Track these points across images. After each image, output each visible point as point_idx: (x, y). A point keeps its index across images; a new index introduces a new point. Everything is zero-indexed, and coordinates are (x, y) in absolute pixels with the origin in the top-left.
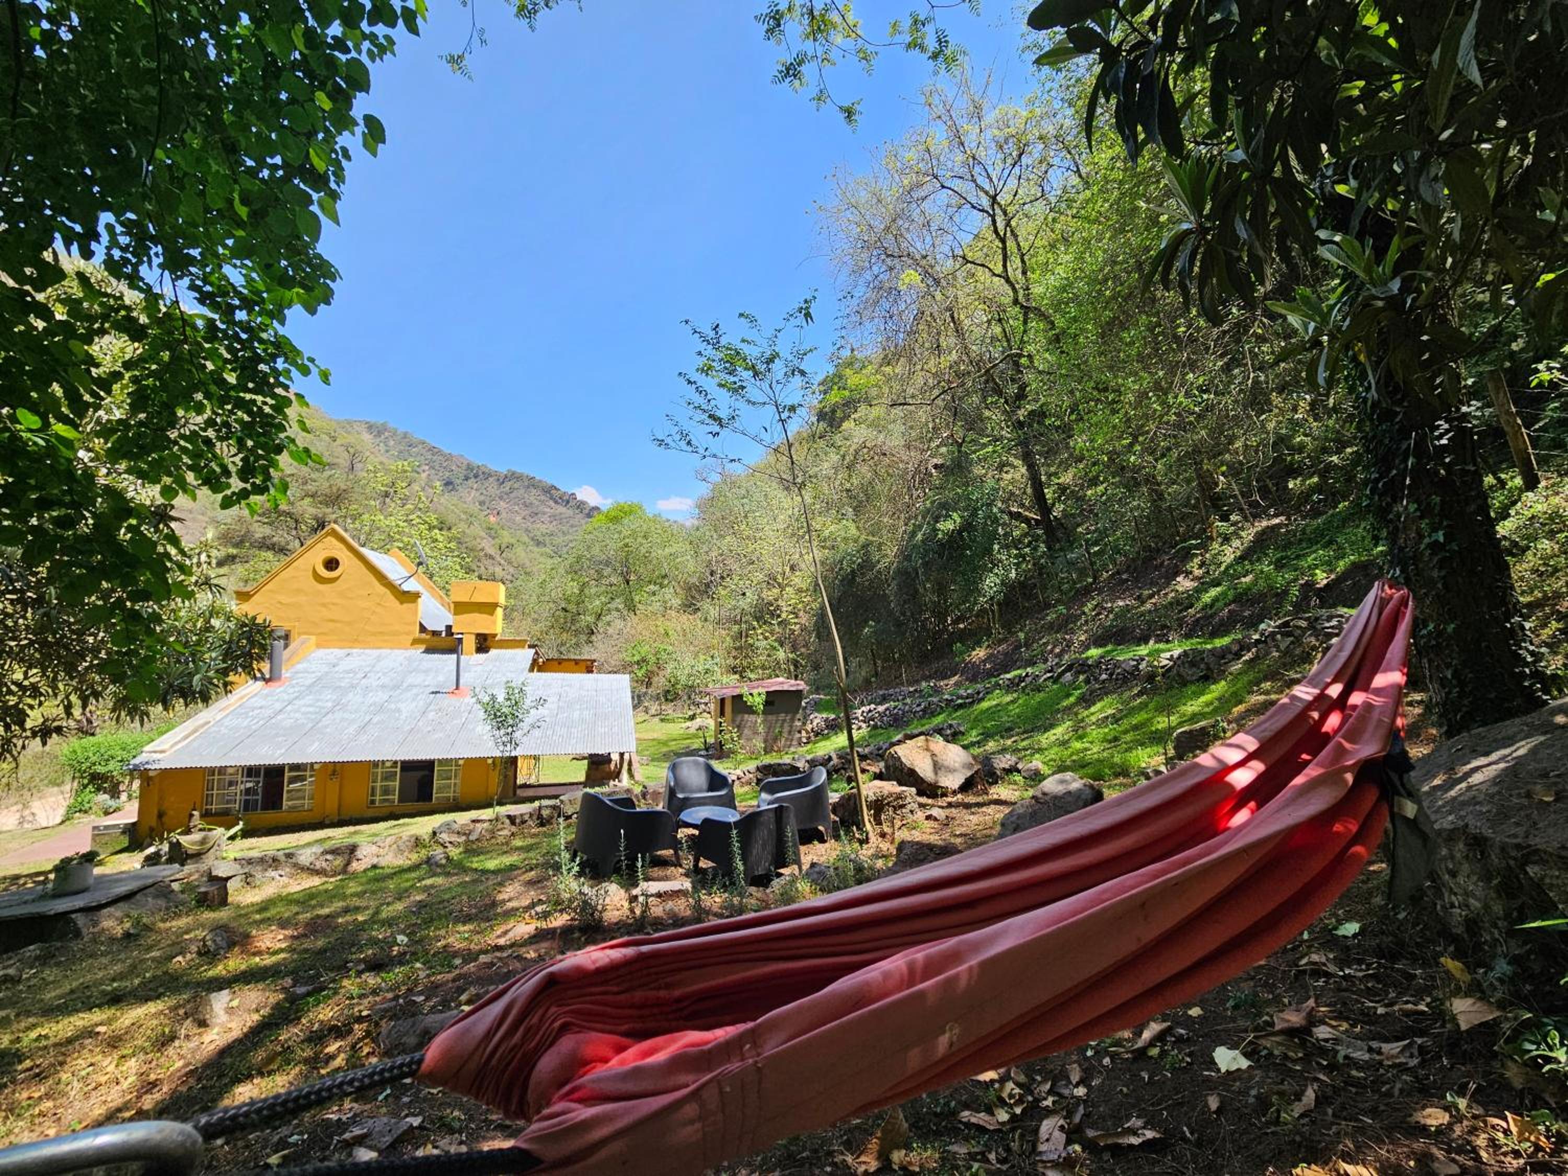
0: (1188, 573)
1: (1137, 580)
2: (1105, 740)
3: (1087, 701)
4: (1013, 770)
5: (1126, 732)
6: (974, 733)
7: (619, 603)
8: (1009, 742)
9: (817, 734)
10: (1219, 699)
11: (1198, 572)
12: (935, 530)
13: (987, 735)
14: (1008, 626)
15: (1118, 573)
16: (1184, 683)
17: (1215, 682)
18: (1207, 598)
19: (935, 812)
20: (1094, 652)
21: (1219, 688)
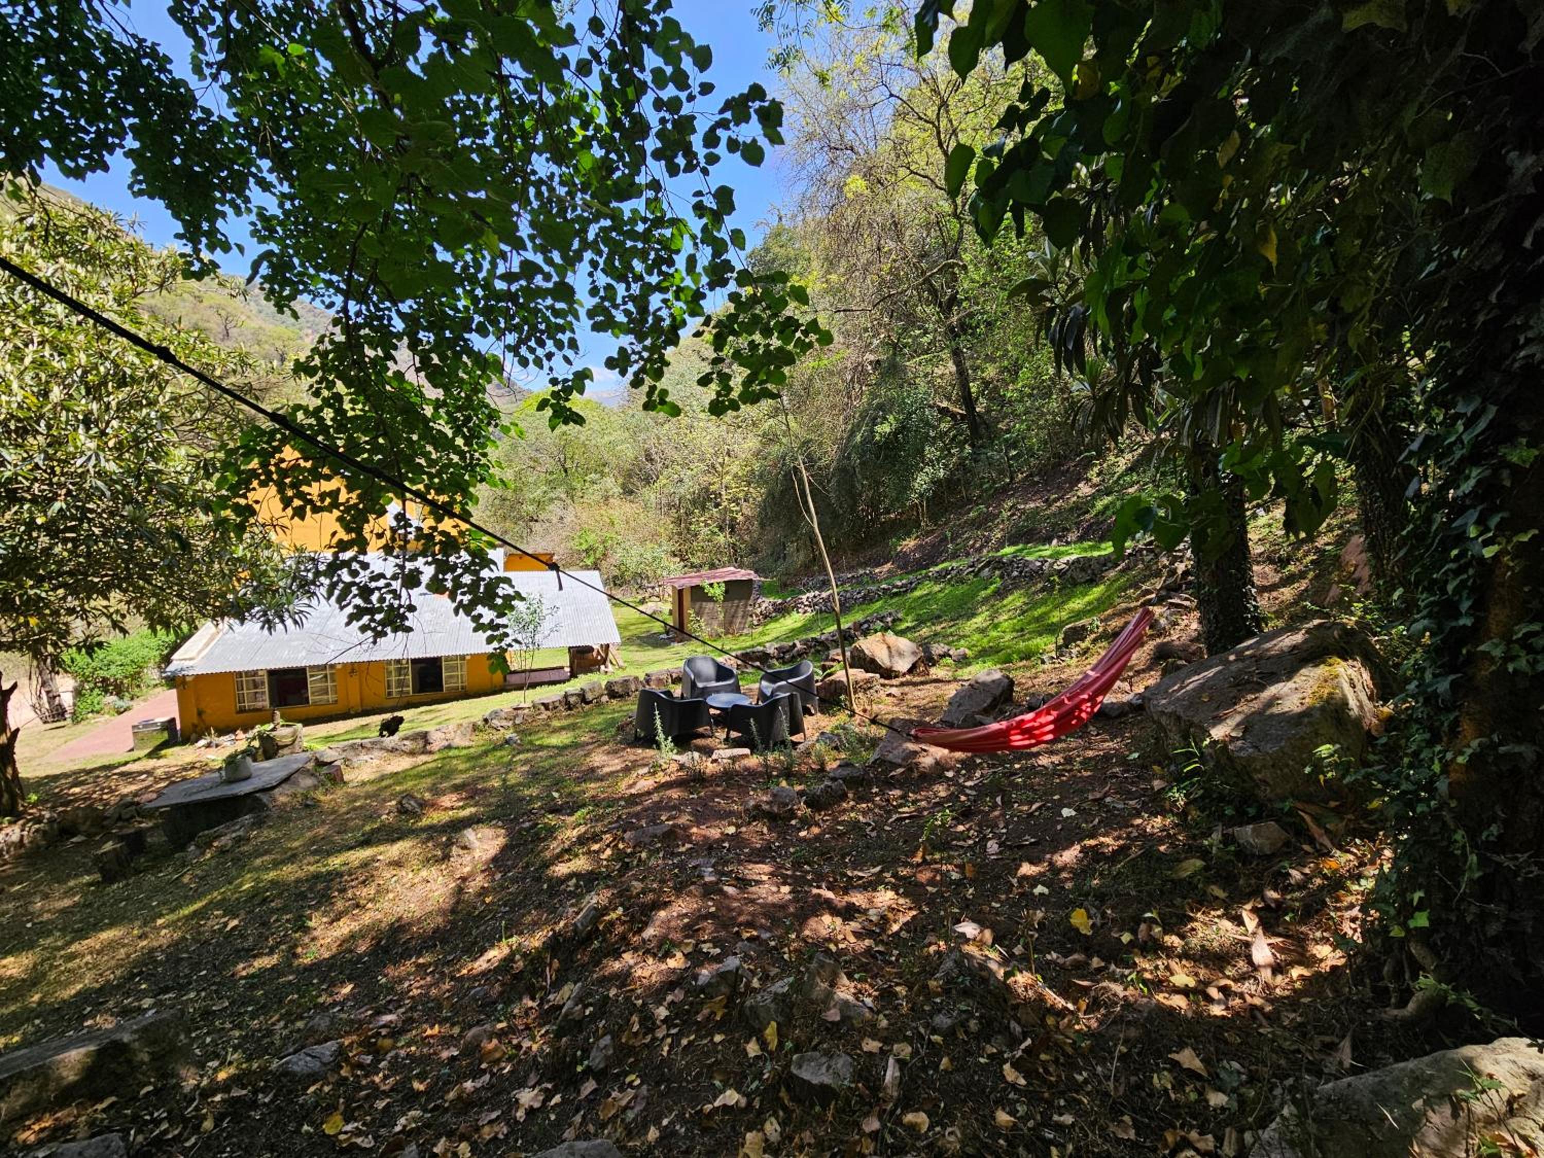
0: (1088, 480)
1: (1046, 483)
2: (1014, 630)
3: (1001, 594)
4: (946, 655)
5: (1029, 623)
6: (909, 618)
7: (560, 492)
8: (938, 628)
9: (766, 617)
10: (1098, 600)
11: (1096, 480)
12: (872, 432)
13: (921, 622)
14: (934, 518)
15: (1031, 475)
16: (1075, 584)
17: (1097, 585)
18: (1100, 505)
19: (894, 691)
20: (1008, 550)
21: (1097, 591)
